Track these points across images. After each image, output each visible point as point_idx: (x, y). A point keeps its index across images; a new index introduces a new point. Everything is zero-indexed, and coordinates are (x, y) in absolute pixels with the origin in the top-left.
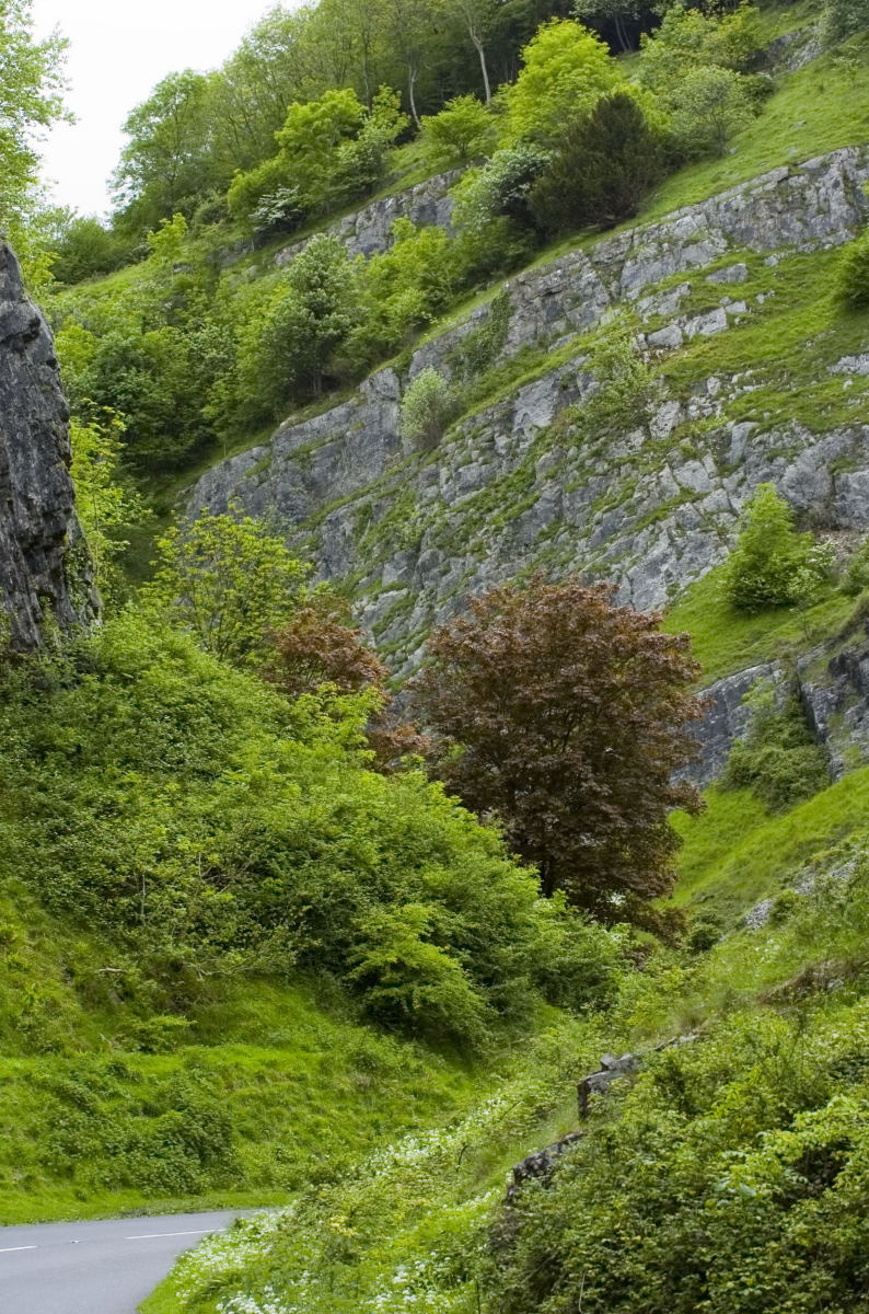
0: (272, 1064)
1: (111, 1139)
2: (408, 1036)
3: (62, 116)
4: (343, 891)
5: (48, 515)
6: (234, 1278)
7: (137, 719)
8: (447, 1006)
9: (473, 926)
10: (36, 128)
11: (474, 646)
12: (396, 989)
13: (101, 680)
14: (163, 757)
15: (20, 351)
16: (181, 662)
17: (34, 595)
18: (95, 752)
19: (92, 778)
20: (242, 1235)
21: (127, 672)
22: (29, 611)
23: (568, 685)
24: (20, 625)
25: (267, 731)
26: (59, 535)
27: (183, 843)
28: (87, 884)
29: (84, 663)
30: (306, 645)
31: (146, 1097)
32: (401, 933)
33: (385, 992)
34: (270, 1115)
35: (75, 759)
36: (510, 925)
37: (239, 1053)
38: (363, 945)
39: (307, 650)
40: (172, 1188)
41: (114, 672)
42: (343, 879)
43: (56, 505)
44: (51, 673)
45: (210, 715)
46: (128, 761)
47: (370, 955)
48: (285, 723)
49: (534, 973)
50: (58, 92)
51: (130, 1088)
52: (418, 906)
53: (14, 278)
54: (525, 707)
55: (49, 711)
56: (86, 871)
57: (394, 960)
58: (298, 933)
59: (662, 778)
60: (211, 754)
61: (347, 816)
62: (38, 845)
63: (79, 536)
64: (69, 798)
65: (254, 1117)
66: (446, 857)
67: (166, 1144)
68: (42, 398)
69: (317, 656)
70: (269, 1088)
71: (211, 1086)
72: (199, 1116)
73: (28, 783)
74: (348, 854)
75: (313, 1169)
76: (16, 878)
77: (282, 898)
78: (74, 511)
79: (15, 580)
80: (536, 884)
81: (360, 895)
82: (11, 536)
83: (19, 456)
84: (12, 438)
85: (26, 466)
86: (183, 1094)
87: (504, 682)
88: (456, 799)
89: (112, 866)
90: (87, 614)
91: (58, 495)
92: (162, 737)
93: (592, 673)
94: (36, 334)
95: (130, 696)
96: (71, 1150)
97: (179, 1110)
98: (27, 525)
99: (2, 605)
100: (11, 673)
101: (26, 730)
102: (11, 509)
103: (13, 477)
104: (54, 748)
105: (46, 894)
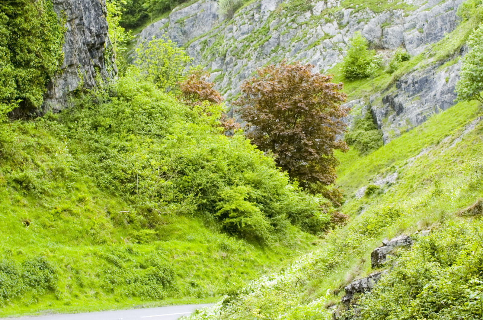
0: (189, 248)
1: (128, 278)
2: (240, 237)
4: (214, 181)
5: (98, 36)
7: (133, 115)
8: (255, 226)
9: (264, 194)
11: (259, 88)
12: (235, 219)
13: (119, 99)
14: (143, 129)
16: (148, 93)
17: (92, 67)
18: (117, 127)
19: (115, 137)
20: (199, 316)
21: (128, 96)
22: (91, 73)
23: (296, 103)
24: (87, 78)
25: (182, 120)
26: (102, 44)
27: (153, 162)
28: (115, 178)
29: (112, 93)
30: (192, 88)
31: (141, 261)
32: (237, 197)
33: (231, 220)
34: (188, 268)
35: (109, 130)
36: (278, 194)
37: (175, 244)
38: (222, 202)
39: (193, 90)
40: (152, 297)
41: (123, 97)
42: (214, 176)
43: (101, 32)
44: (99, 97)
45: (161, 113)
46: (129, 131)
47: (225, 206)
48: (188, 116)
49: (287, 213)
51: (135, 258)
52: (243, 187)
54: (279, 111)
55: (99, 111)
56: (114, 173)
57: (235, 208)
58: (197, 197)
59: (332, 139)
60: (161, 128)
61: (214, 152)
62: (95, 163)
63: (109, 44)
64: (107, 145)
65: (182, 269)
66: (253, 168)
67: (149, 280)
69: (197, 93)
70: (188, 258)
71: (165, 257)
72: (162, 269)
73: (91, 139)
74: (216, 167)
76: (87, 176)
78: (108, 35)
79: (85, 61)
80: (287, 178)
81: (221, 183)
82: (84, 44)
83: (87, 13)
84: (84, 6)
85: (90, 17)
86: (155, 260)
87: (271, 102)
88: (255, 146)
89: (125, 171)
90: (112, 74)
91: (102, 28)
92: (142, 122)
93: (305, 98)
95: (130, 105)
96: (113, 282)
97: (154, 266)
98: (90, 40)
99: (80, 70)
100: (84, 96)
101: (90, 119)
102: (84, 33)
103: (84, 21)
104: (101, 126)
105: (99, 182)
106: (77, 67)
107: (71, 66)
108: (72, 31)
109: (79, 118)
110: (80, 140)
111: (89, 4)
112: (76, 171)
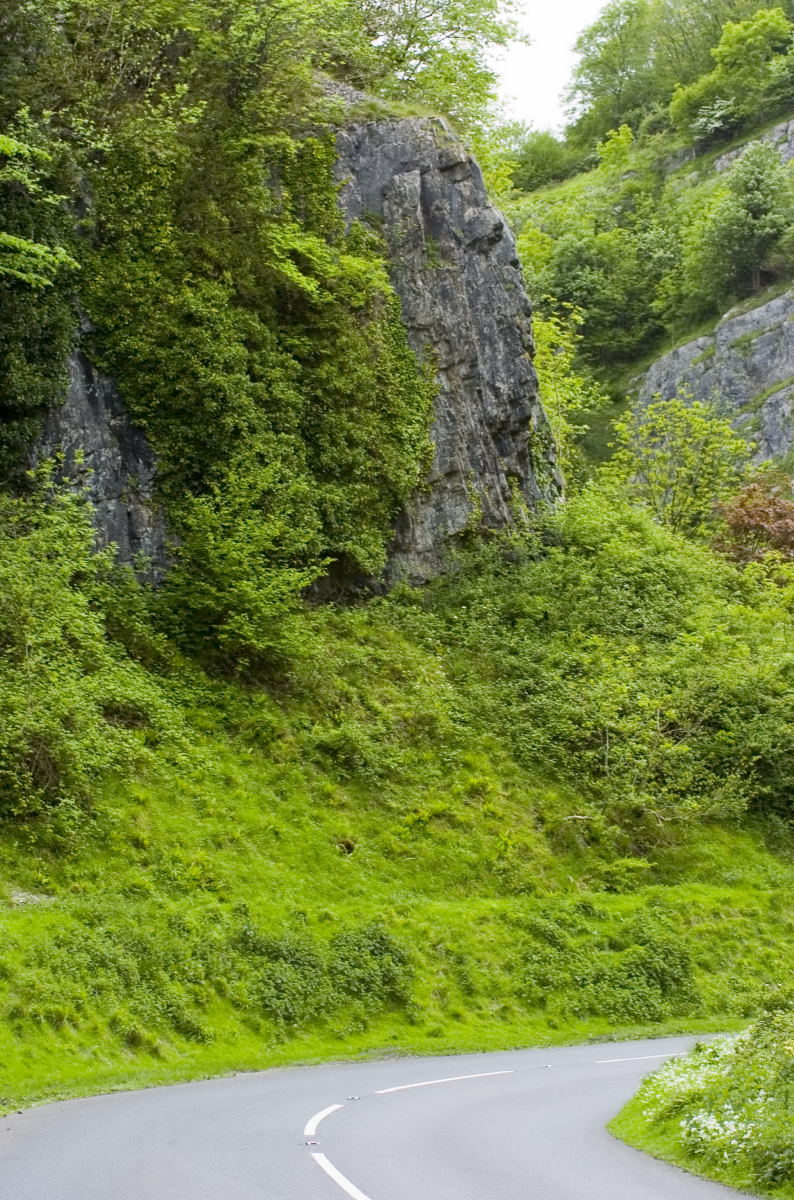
0: (726, 902)
1: (580, 972)
3: (518, 37)
4: (789, 741)
5: (514, 402)
6: (695, 1098)
7: (599, 587)
10: (495, 49)
13: (566, 552)
14: (623, 622)
15: (485, 253)
16: (638, 535)
17: (503, 475)
18: (561, 618)
19: (558, 642)
20: (702, 1058)
21: (589, 544)
22: (499, 490)
24: (490, 503)
25: (718, 597)
26: (525, 421)
27: (643, 700)
28: (556, 739)
29: (550, 537)
30: (752, 517)
31: (611, 933)
34: (725, 948)
35: (543, 625)
37: (696, 892)
39: (753, 522)
40: (636, 1017)
41: (577, 545)
42: (789, 730)
43: (522, 393)
44: (520, 547)
45: (666, 583)
46: (591, 626)
48: (734, 589)
50: (514, 16)
51: (597, 925)
53: (478, 186)
55: (518, 582)
56: (555, 727)
58: (749, 781)
60: (667, 618)
62: (509, 704)
63: (543, 421)
64: (538, 660)
65: (710, 950)
67: (630, 976)
68: (506, 296)
69: (762, 528)
70: (724, 924)
71: (670, 922)
72: (660, 950)
73: (499, 647)
75: (767, 997)
76: (491, 734)
77: (734, 749)
78: (538, 399)
79: (485, 462)
82: (481, 422)
83: (487, 348)
84: (480, 332)
85: (494, 358)
86: (645, 929)
89: (578, 722)
90: (552, 492)
91: (523, 384)
92: (622, 604)
94: (500, 237)
95: (593, 566)
96: (543, 983)
97: (642, 945)
98: (495, 412)
99: (473, 485)
100: (483, 547)
101: (498, 599)
102: (481, 397)
103: (482, 368)
104: (523, 615)
105: (518, 748)
106: (467, 478)
107: (451, 474)
108: (452, 392)
109: (471, 597)
110: (475, 649)
111: (491, 327)
112: (464, 723)
